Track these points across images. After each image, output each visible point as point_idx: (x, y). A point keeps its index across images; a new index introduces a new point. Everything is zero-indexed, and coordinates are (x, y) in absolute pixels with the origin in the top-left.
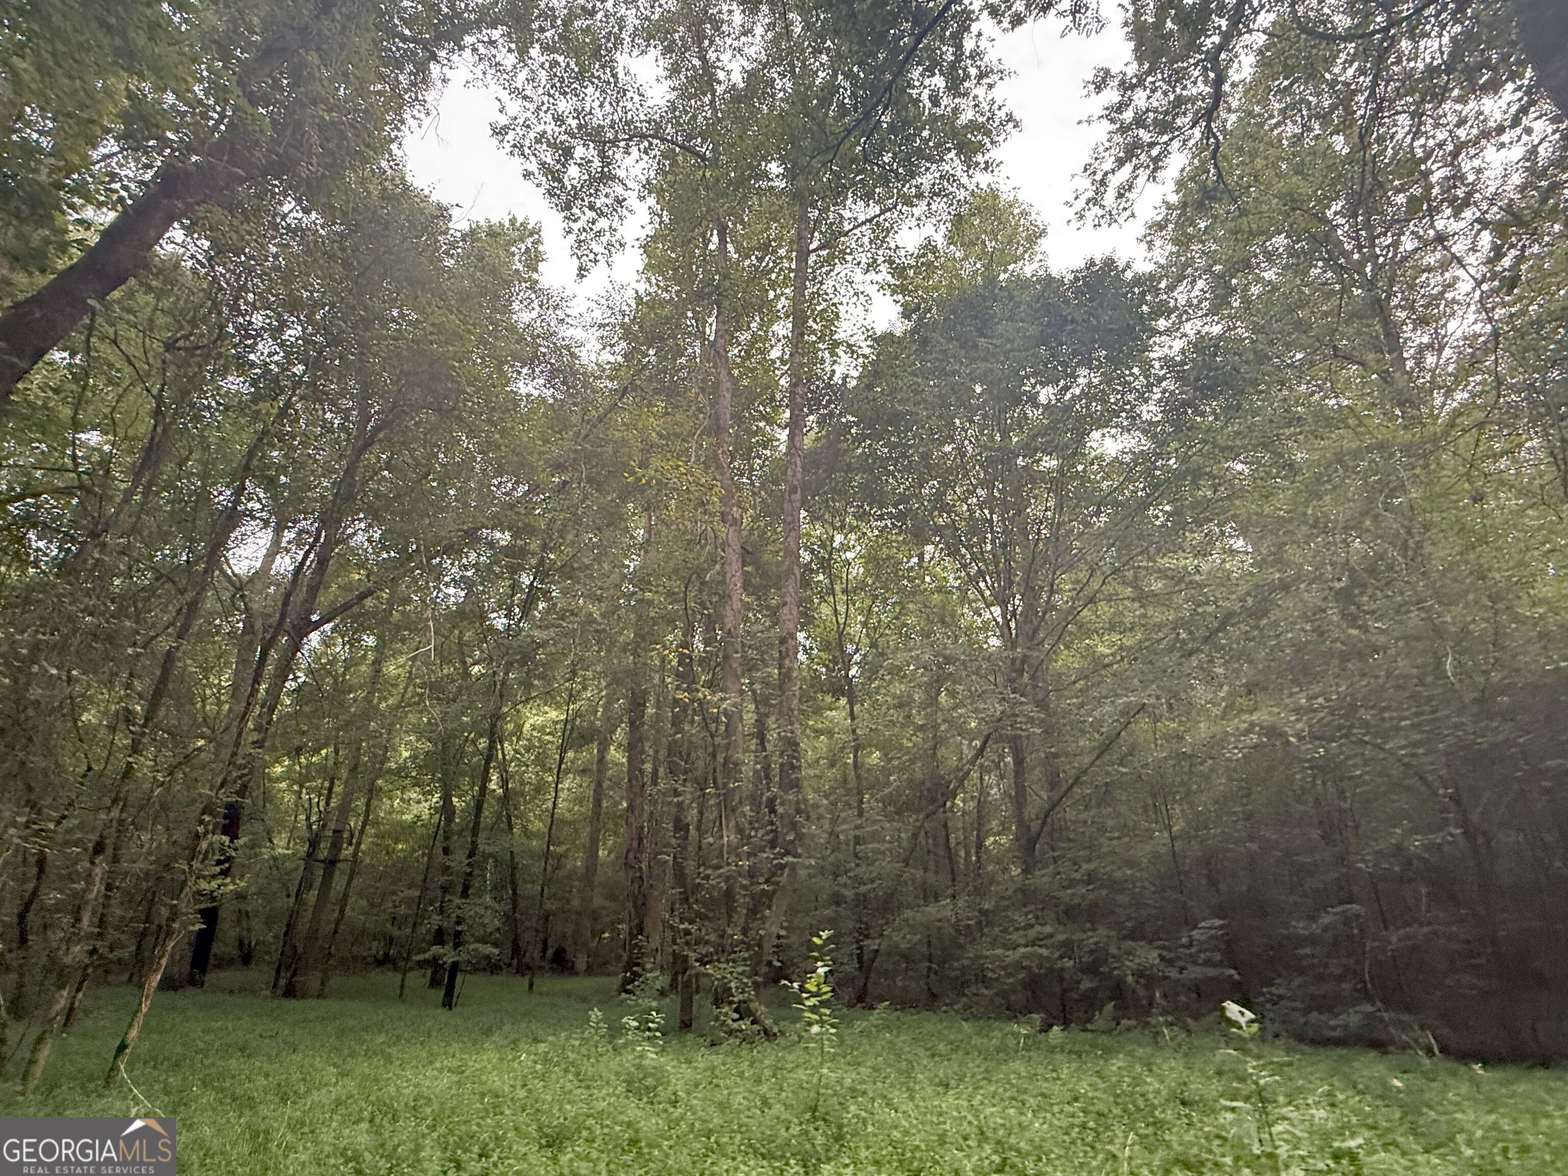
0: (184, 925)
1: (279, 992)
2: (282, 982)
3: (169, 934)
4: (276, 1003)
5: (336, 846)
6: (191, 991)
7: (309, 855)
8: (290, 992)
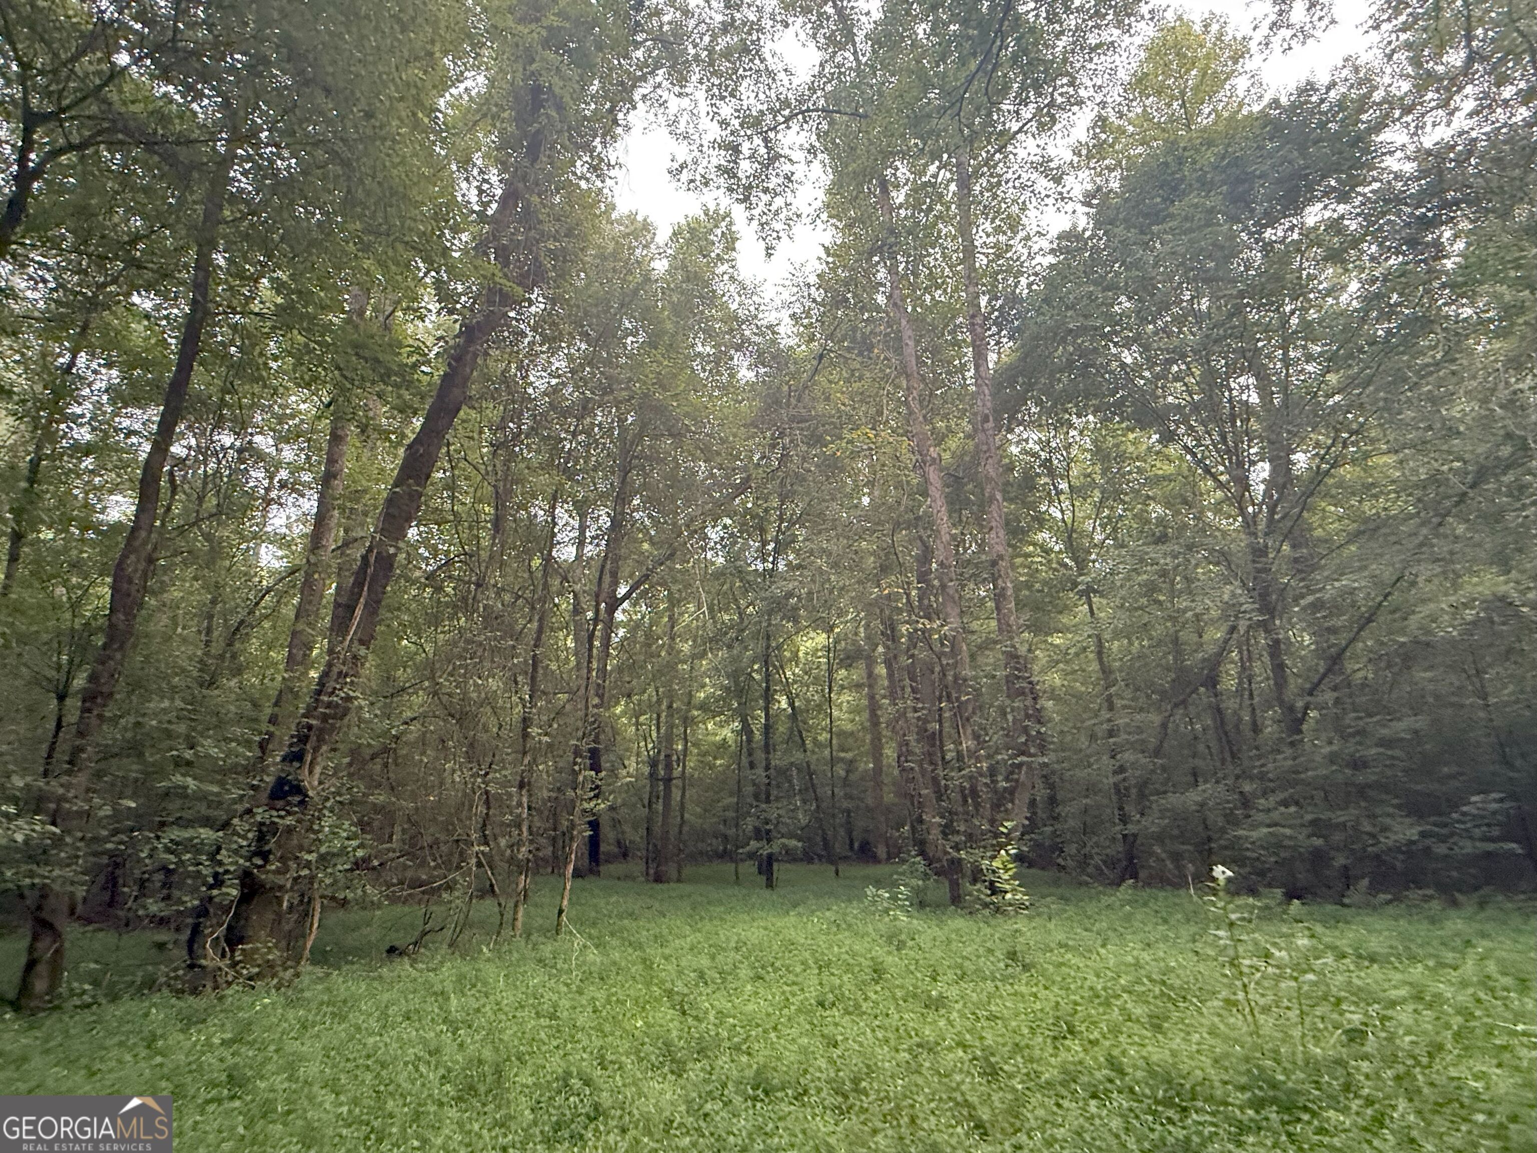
0: (580, 832)
1: (651, 878)
2: (652, 871)
3: (572, 839)
4: (649, 886)
5: (669, 767)
6: (592, 878)
7: (651, 775)
8: (658, 879)
